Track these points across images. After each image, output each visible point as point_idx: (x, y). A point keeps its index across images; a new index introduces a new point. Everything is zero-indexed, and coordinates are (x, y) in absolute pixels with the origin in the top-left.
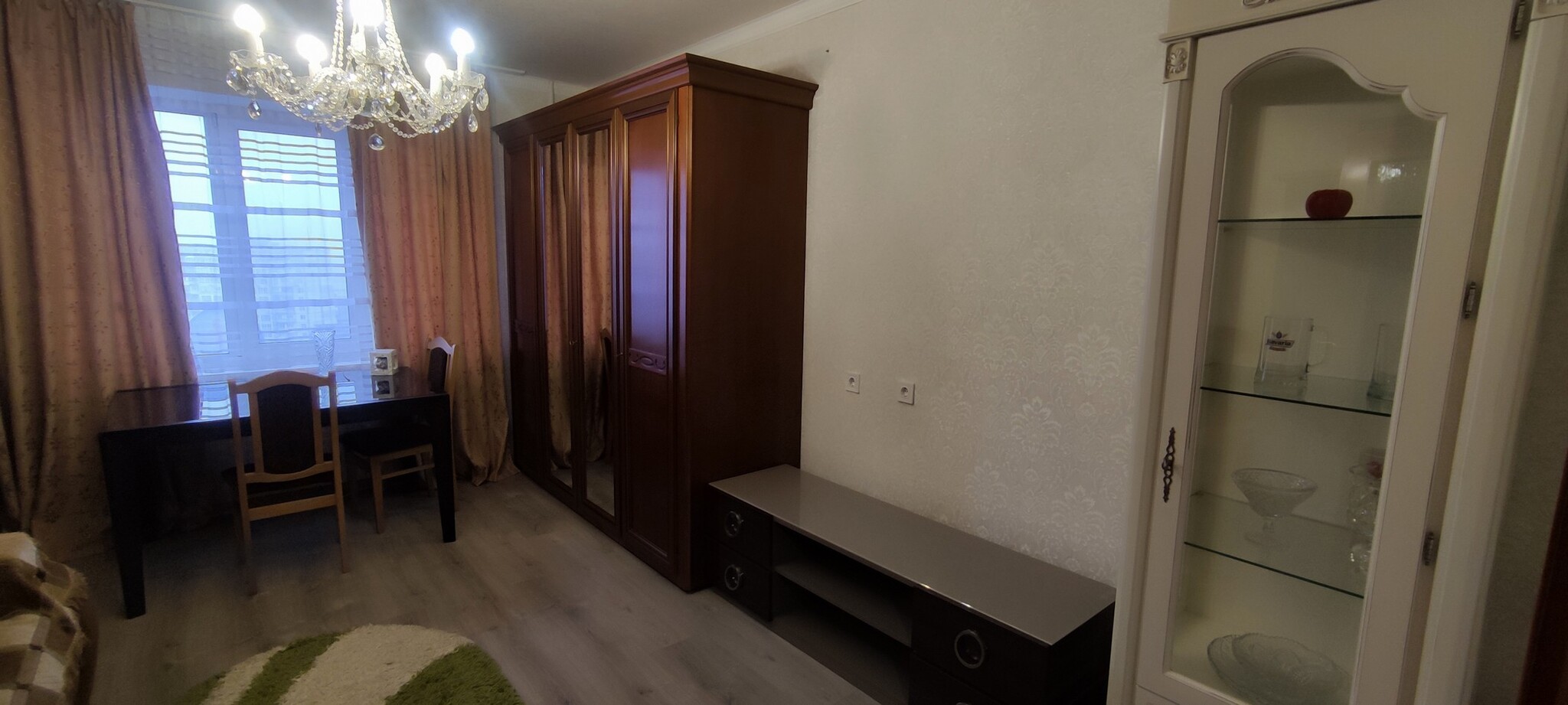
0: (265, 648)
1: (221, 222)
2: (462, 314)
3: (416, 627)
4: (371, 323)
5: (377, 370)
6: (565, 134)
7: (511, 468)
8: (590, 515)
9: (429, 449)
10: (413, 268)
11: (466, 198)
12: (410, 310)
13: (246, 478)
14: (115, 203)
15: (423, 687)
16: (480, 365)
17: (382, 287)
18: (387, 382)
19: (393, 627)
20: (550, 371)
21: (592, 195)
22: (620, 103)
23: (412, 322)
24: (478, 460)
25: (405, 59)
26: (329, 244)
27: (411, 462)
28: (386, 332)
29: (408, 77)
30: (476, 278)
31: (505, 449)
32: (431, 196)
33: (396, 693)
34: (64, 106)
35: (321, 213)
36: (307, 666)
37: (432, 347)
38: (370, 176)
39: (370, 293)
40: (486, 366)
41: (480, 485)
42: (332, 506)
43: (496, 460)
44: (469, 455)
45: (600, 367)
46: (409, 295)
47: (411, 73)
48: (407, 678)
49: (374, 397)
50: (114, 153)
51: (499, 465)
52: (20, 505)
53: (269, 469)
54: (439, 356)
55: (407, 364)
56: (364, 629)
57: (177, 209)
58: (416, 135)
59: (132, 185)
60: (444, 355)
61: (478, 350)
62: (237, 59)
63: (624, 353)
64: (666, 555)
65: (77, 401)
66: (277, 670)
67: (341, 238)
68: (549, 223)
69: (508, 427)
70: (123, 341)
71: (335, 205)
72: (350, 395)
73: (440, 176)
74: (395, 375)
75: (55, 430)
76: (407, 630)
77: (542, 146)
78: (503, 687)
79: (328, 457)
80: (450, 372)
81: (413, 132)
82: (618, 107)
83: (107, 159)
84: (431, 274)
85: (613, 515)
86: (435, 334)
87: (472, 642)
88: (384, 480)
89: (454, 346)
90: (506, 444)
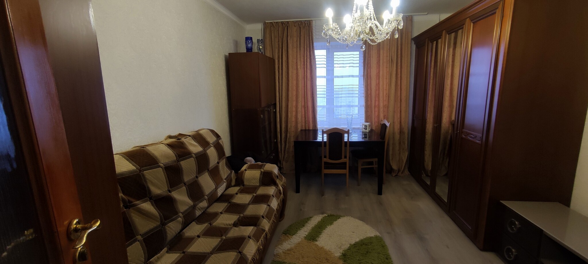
0: (323, 214)
1: (328, 81)
2: (394, 111)
3: (363, 222)
4: (364, 114)
5: (364, 130)
6: (442, 35)
7: (407, 172)
8: (436, 199)
9: (376, 160)
10: (379, 94)
11: (399, 67)
12: (377, 109)
13: (324, 160)
14: (305, 77)
15: (361, 245)
16: (399, 131)
17: (368, 101)
18: (366, 134)
19: (357, 220)
20: (427, 136)
21: (453, 61)
22: (470, 15)
23: (377, 114)
24: (395, 167)
25: (374, 15)
26: (354, 87)
27: (371, 163)
28: (368, 117)
29: (375, 21)
30: (401, 98)
31: (405, 164)
32: (387, 68)
33: (353, 243)
34: (297, 52)
35: (353, 76)
36: (331, 224)
37: (382, 123)
38: (368, 63)
39: (365, 103)
40: (401, 132)
41: (395, 176)
42: (345, 174)
43: (401, 168)
44: (391, 164)
45: (449, 137)
46: (377, 104)
47: (376, 19)
48: (358, 240)
49: (362, 139)
50: (305, 64)
51: (402, 170)
52: (281, 157)
53: (330, 158)
54: (384, 126)
55: (374, 128)
56: (349, 218)
57: (318, 78)
58: (377, 43)
59: (309, 71)
60: (386, 126)
61: (399, 125)
62: (325, 27)
63: (460, 131)
64: (471, 228)
65: (293, 131)
66: (324, 222)
67: (358, 84)
68: (432, 75)
69: (407, 156)
70: (303, 116)
71: (357, 73)
72: (356, 137)
73: (391, 60)
74: (369, 132)
75: (289, 139)
76: (360, 223)
77: (431, 42)
78: (388, 258)
79: (345, 157)
80: (387, 133)
81: (375, 42)
82: (469, 17)
83: (304, 65)
84: (385, 96)
85: (446, 201)
86: (384, 118)
87: (380, 235)
88: (361, 168)
89: (389, 123)
90: (406, 162)
